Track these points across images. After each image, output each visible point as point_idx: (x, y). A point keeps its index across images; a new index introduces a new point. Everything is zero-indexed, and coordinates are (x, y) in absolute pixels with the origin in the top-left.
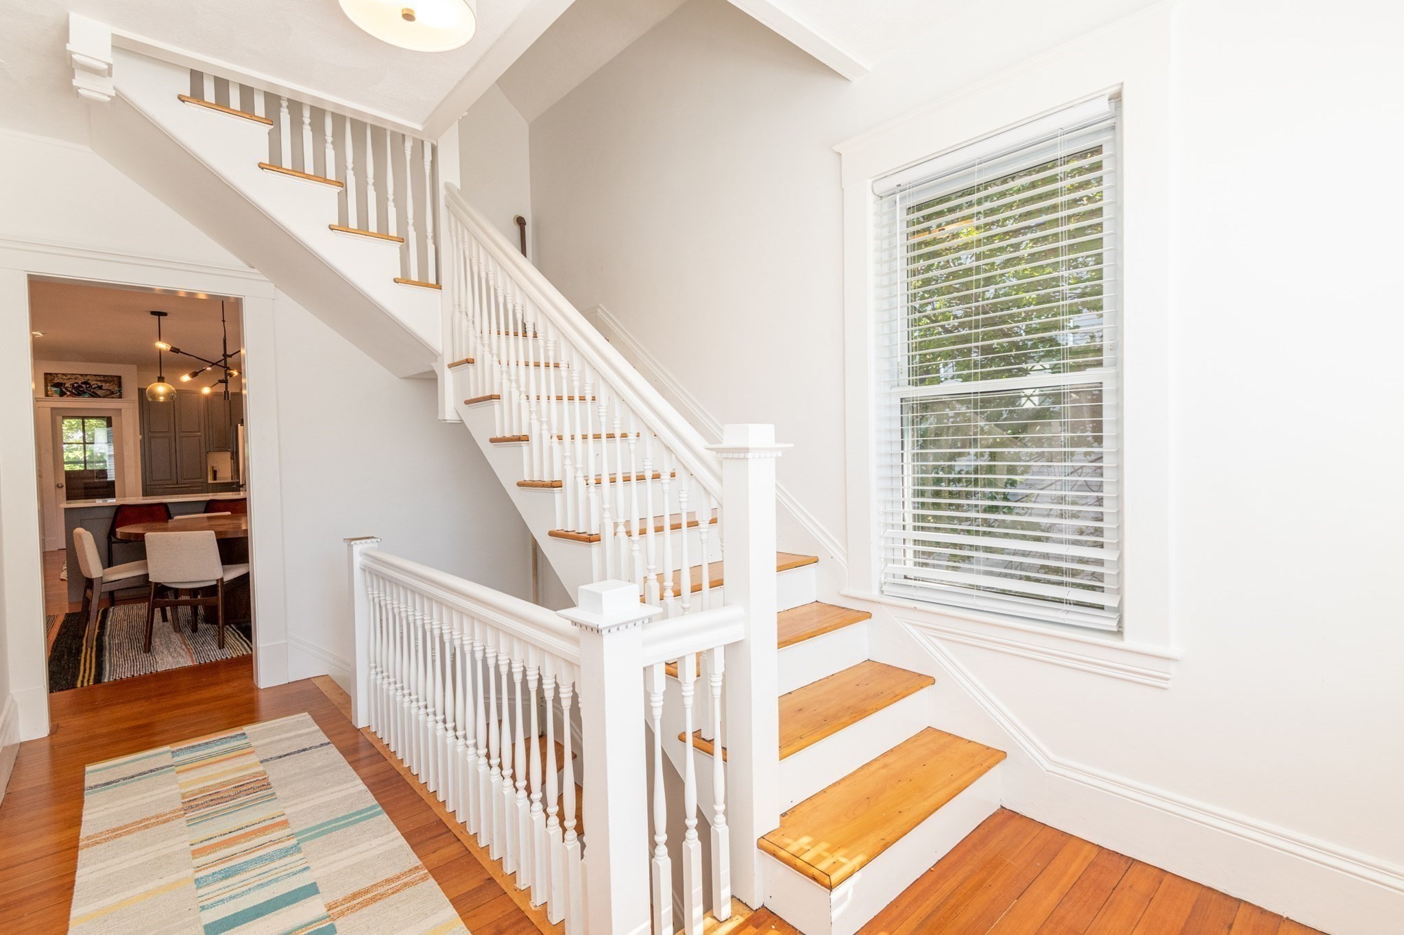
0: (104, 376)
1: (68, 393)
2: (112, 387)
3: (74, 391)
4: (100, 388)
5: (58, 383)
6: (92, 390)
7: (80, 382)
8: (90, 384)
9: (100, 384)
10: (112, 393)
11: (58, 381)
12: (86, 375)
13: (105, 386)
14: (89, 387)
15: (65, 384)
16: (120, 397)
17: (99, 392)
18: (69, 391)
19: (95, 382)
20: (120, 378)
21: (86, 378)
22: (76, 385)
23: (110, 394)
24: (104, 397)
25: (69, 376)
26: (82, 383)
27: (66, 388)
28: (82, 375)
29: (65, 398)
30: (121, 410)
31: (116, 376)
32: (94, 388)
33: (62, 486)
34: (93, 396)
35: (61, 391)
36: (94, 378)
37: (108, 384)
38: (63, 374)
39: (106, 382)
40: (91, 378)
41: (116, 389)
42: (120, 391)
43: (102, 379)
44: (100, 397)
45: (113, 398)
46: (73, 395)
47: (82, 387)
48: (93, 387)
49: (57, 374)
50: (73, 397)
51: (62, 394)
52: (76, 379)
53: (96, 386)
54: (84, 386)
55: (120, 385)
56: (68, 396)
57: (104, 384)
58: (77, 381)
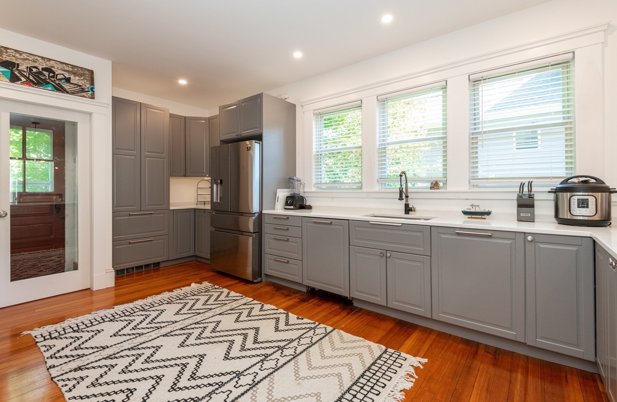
0: (73, 66)
1: (24, 80)
2: (83, 82)
3: (31, 78)
4: (68, 80)
5: (7, 61)
6: (57, 82)
7: (40, 68)
8: (54, 73)
9: (67, 76)
10: (83, 90)
11: (8, 59)
12: (50, 60)
13: (75, 79)
14: (53, 77)
15: (18, 65)
16: (93, 97)
17: (66, 86)
18: (24, 76)
19: (63, 72)
20: (92, 72)
21: (49, 64)
22: (34, 70)
23: (80, 91)
24: (73, 93)
25: (24, 56)
26: (44, 69)
27: (20, 72)
28: (43, 58)
29: (17, 86)
30: (90, 114)
31: (88, 70)
32: (60, 80)
33: (6, 215)
34: (58, 90)
35: (12, 74)
36: (60, 67)
37: (77, 78)
38: (16, 51)
39: (75, 74)
40: (56, 66)
41: (88, 86)
42: (92, 89)
43: (71, 69)
44: (67, 93)
45: (84, 96)
46: (29, 82)
47: (44, 75)
48: (59, 77)
49: (6, 48)
50: (30, 85)
51: (14, 79)
52: (34, 61)
53: (62, 77)
54: (46, 73)
55: (92, 83)
56: (23, 83)
57: (72, 77)
58: (36, 65)
